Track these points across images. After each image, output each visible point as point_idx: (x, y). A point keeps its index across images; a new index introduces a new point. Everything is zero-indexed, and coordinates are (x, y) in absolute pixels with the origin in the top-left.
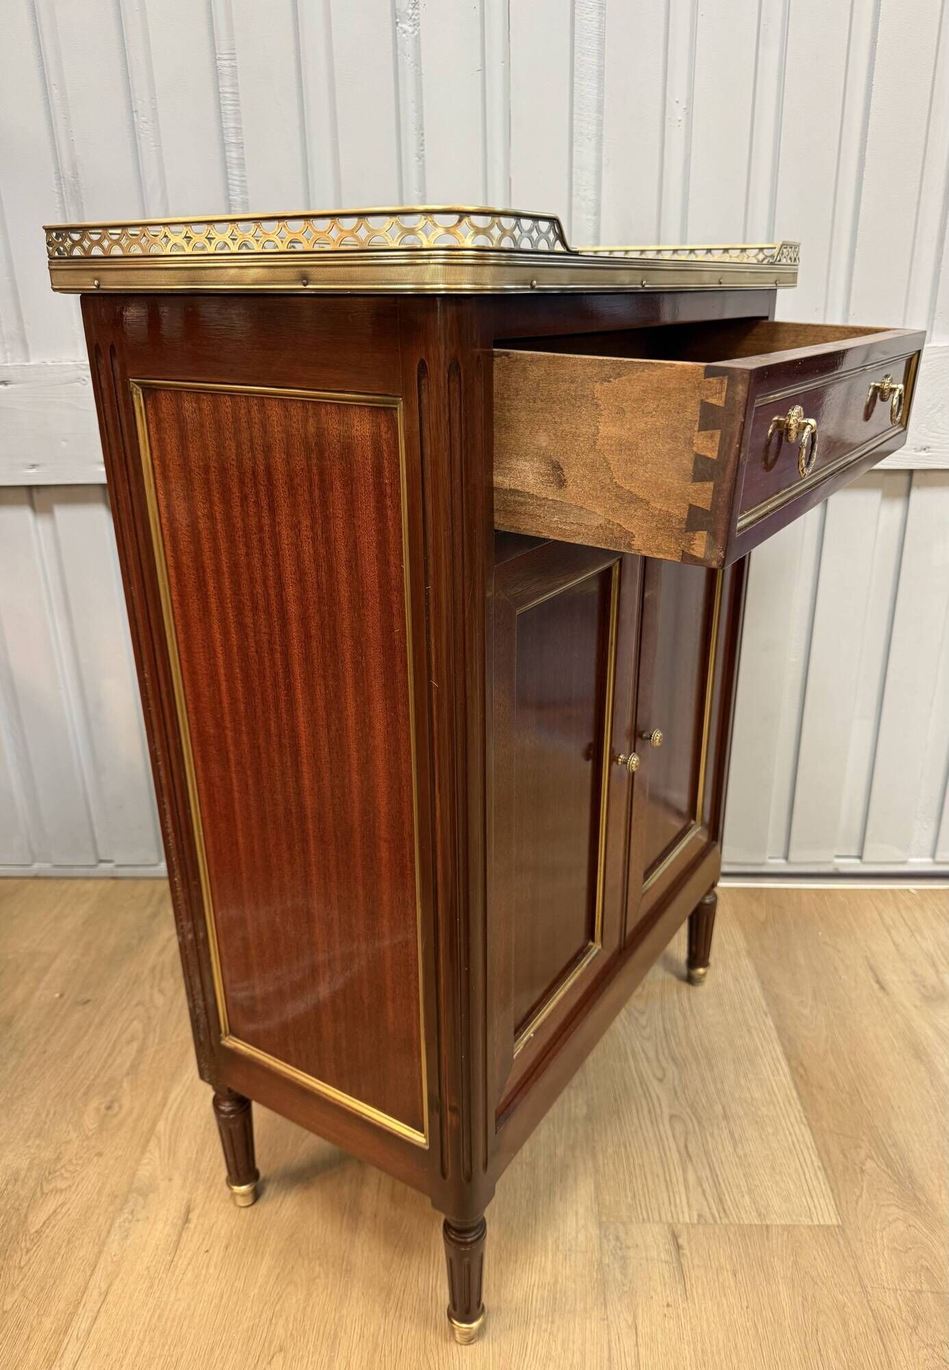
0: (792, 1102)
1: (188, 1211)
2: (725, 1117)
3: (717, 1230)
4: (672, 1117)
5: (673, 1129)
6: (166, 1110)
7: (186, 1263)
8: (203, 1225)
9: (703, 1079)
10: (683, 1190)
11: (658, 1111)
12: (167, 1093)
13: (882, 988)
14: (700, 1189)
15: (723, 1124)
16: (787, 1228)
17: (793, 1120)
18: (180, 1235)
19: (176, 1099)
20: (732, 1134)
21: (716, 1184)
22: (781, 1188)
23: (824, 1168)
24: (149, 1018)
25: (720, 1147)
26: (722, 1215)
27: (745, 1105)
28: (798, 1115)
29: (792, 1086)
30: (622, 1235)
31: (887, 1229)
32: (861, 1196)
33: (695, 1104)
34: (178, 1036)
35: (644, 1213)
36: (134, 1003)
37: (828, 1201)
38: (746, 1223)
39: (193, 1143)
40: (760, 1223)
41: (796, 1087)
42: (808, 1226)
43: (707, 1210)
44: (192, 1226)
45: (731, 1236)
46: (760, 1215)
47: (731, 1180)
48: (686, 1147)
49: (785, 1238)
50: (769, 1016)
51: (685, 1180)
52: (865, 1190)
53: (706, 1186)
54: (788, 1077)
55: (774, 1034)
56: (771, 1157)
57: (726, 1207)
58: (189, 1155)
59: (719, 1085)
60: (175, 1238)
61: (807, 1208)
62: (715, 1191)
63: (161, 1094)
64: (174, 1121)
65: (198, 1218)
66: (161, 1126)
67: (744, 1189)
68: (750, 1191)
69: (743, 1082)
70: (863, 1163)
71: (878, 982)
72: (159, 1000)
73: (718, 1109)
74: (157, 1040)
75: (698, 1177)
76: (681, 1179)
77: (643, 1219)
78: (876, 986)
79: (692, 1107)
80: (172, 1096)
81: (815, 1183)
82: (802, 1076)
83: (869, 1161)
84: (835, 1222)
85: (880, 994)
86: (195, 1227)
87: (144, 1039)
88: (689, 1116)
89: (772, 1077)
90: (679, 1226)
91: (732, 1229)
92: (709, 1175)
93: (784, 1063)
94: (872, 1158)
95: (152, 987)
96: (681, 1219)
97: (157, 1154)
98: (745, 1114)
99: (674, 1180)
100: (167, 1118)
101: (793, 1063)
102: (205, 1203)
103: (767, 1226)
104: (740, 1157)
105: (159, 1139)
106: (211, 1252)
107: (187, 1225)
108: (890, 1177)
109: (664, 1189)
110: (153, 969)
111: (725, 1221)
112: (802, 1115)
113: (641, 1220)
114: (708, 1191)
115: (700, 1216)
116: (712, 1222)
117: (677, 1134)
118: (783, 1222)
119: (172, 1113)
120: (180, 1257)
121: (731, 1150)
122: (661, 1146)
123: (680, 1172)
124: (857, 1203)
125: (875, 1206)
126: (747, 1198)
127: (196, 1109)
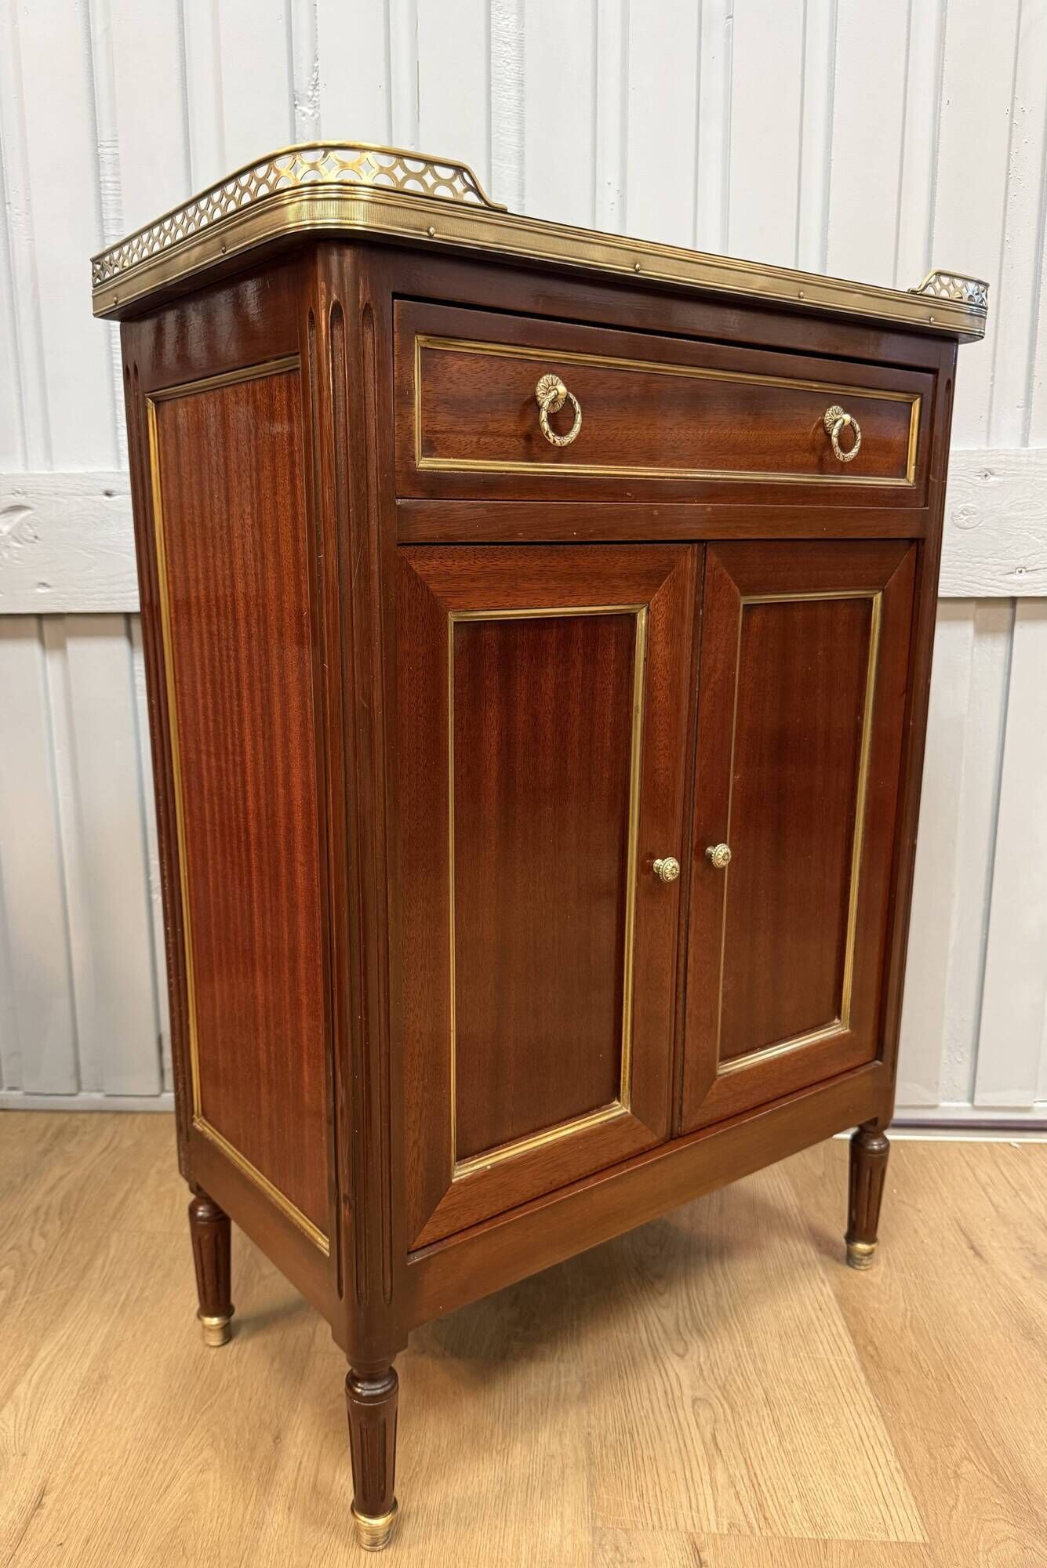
0: (858, 1386)
1: (43, 1493)
2: (768, 1402)
3: (755, 1544)
4: (695, 1400)
5: (696, 1414)
6: (30, 1372)
7: (31, 1558)
8: (59, 1511)
9: (738, 1356)
10: (708, 1491)
11: (677, 1393)
12: (35, 1350)
13: (978, 1254)
14: (732, 1491)
15: (765, 1412)
16: (851, 1544)
17: (860, 1409)
18: (27, 1523)
19: (44, 1359)
20: (776, 1423)
21: (755, 1486)
22: (844, 1493)
23: (905, 1471)
24: (24, 1264)
25: (760, 1439)
26: (762, 1523)
27: (795, 1388)
28: (866, 1403)
29: (858, 1366)
30: (624, 1545)
31: (993, 1550)
32: (955, 1507)
33: (728, 1387)
34: (57, 1285)
35: (655, 1518)
36: (9, 1246)
37: (909, 1512)
38: (795, 1535)
39: (60, 1411)
40: (815, 1537)
41: (864, 1369)
42: (883, 1543)
43: (742, 1517)
44: (45, 1512)
45: (775, 1552)
46: (815, 1526)
47: (775, 1481)
48: (714, 1437)
49: (850, 1557)
50: (827, 1284)
51: (713, 1480)
52: (961, 1498)
53: (740, 1487)
54: (854, 1359)
55: (834, 1305)
56: (830, 1454)
57: (768, 1515)
58: (53, 1427)
59: (760, 1364)
60: (20, 1526)
61: (881, 1521)
62: (752, 1494)
63: (27, 1351)
64: (37, 1387)
65: (56, 1501)
66: (21, 1389)
67: (794, 1493)
68: (801, 1495)
69: (791, 1361)
70: (957, 1466)
71: (972, 1248)
72: (39, 1244)
73: (759, 1393)
74: (29, 1291)
75: (730, 1476)
76: (707, 1478)
77: (654, 1527)
78: (970, 1253)
79: (723, 1388)
80: (42, 1354)
81: (893, 1489)
82: (872, 1357)
83: (966, 1462)
84: (919, 1538)
85: (976, 1262)
86: (50, 1514)
87: (14, 1288)
88: (720, 1401)
89: (830, 1356)
90: (703, 1537)
91: (776, 1542)
92: (744, 1472)
93: (847, 1339)
94: (971, 1461)
95: (33, 1230)
96: (705, 1529)
97: (11, 1423)
98: (796, 1400)
99: (697, 1478)
100: (31, 1381)
101: (861, 1341)
102: (67, 1484)
103: (825, 1542)
104: (787, 1453)
105: (17, 1405)
106: (66, 1545)
107: (38, 1510)
108: (997, 1486)
109: (682, 1488)
110: (38, 1209)
111: (767, 1532)
112: (873, 1403)
113: (650, 1526)
114: (743, 1493)
115: (731, 1525)
116: (749, 1533)
117: (702, 1421)
118: (847, 1537)
119: (40, 1371)
120: (25, 1549)
121: (774, 1441)
122: (680, 1437)
123: (705, 1470)
124: (950, 1517)
125: (975, 1520)
126: (796, 1503)
127: (68, 1371)
